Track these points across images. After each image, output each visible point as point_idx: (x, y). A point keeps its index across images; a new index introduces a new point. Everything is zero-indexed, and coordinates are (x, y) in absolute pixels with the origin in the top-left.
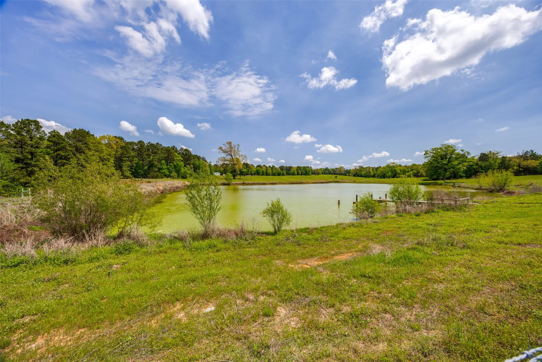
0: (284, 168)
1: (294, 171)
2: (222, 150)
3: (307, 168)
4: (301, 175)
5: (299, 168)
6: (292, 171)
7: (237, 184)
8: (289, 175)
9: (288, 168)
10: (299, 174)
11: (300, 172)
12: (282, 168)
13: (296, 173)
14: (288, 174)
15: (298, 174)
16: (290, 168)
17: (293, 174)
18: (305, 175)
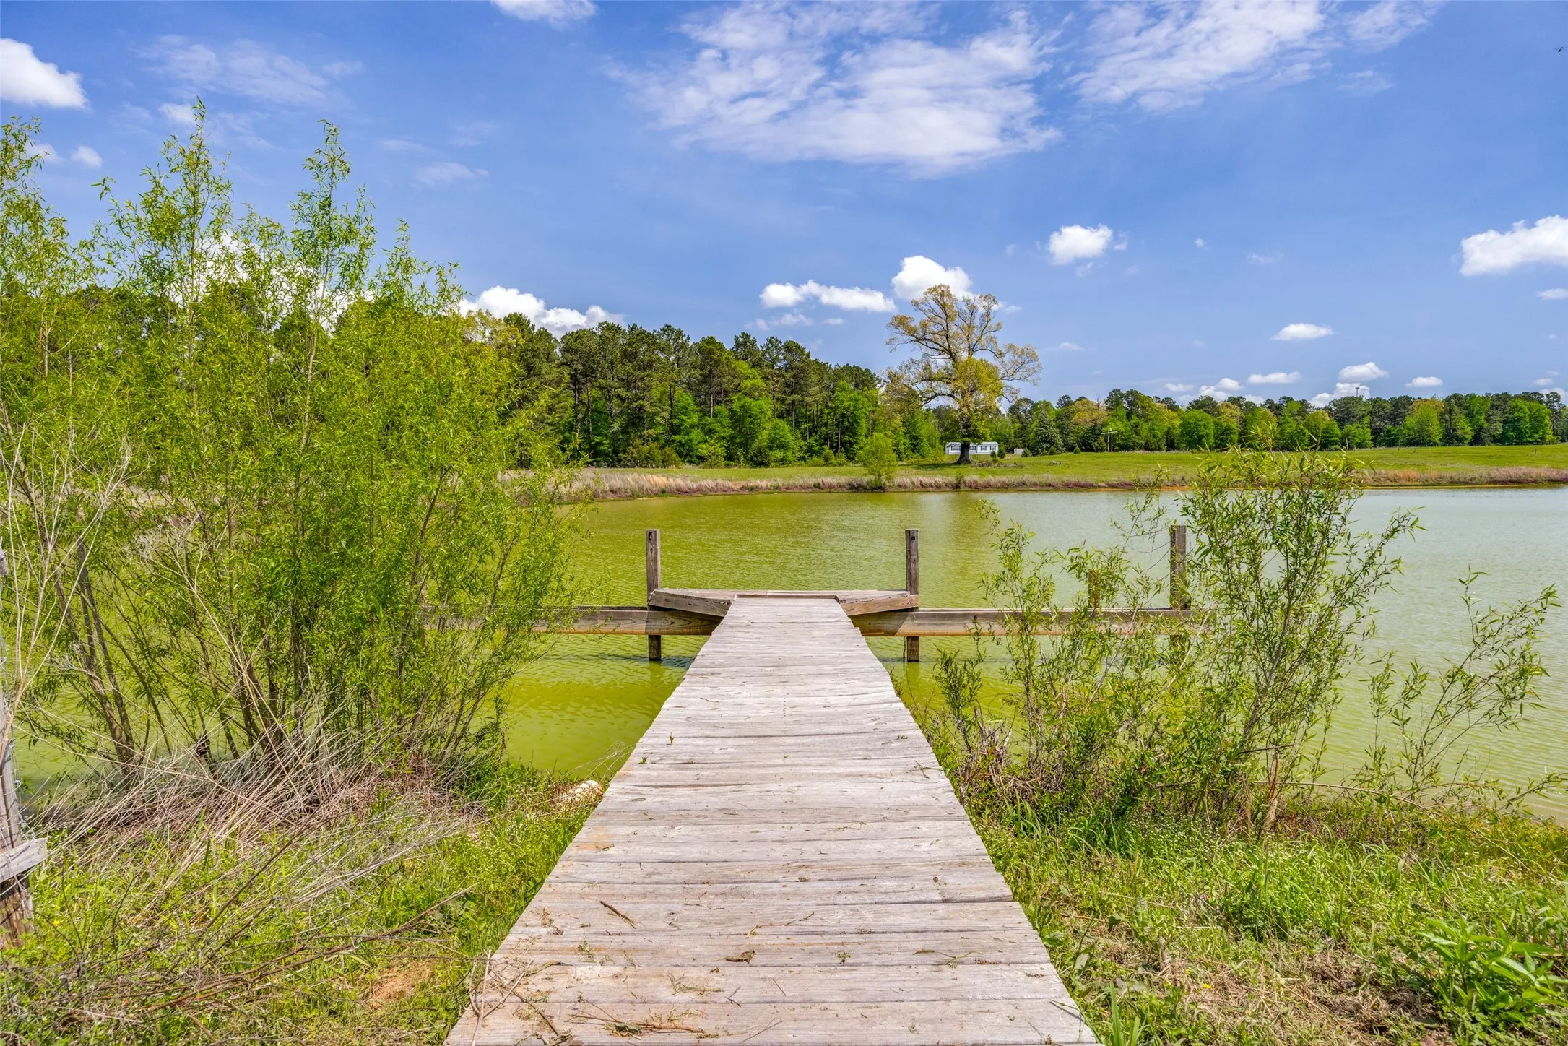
0: (1359, 410)
1: (1423, 424)
2: (912, 332)
3: (1521, 403)
4: (1477, 440)
5: (1459, 403)
6: (1410, 421)
7: (923, 486)
8: (1392, 443)
9: (1389, 409)
10: (1460, 441)
11: (1466, 430)
12: (1344, 411)
13: (1436, 430)
14: (1383, 439)
15: (1451, 438)
16: (1401, 406)
17: (1418, 440)
18: (1502, 440)
